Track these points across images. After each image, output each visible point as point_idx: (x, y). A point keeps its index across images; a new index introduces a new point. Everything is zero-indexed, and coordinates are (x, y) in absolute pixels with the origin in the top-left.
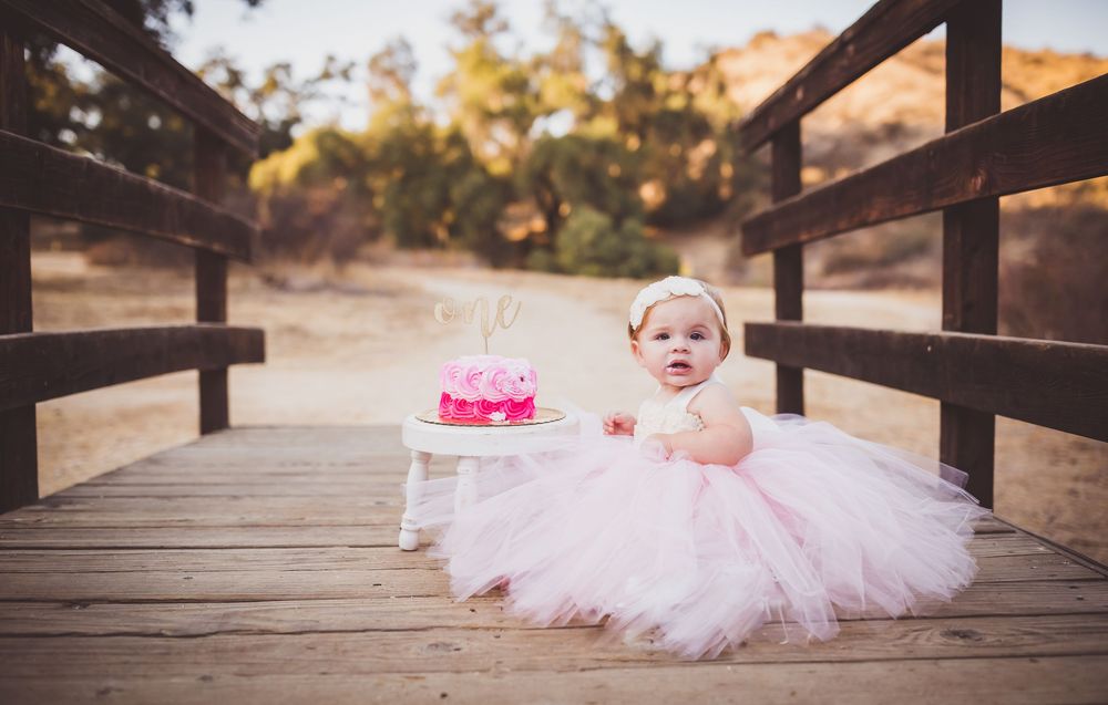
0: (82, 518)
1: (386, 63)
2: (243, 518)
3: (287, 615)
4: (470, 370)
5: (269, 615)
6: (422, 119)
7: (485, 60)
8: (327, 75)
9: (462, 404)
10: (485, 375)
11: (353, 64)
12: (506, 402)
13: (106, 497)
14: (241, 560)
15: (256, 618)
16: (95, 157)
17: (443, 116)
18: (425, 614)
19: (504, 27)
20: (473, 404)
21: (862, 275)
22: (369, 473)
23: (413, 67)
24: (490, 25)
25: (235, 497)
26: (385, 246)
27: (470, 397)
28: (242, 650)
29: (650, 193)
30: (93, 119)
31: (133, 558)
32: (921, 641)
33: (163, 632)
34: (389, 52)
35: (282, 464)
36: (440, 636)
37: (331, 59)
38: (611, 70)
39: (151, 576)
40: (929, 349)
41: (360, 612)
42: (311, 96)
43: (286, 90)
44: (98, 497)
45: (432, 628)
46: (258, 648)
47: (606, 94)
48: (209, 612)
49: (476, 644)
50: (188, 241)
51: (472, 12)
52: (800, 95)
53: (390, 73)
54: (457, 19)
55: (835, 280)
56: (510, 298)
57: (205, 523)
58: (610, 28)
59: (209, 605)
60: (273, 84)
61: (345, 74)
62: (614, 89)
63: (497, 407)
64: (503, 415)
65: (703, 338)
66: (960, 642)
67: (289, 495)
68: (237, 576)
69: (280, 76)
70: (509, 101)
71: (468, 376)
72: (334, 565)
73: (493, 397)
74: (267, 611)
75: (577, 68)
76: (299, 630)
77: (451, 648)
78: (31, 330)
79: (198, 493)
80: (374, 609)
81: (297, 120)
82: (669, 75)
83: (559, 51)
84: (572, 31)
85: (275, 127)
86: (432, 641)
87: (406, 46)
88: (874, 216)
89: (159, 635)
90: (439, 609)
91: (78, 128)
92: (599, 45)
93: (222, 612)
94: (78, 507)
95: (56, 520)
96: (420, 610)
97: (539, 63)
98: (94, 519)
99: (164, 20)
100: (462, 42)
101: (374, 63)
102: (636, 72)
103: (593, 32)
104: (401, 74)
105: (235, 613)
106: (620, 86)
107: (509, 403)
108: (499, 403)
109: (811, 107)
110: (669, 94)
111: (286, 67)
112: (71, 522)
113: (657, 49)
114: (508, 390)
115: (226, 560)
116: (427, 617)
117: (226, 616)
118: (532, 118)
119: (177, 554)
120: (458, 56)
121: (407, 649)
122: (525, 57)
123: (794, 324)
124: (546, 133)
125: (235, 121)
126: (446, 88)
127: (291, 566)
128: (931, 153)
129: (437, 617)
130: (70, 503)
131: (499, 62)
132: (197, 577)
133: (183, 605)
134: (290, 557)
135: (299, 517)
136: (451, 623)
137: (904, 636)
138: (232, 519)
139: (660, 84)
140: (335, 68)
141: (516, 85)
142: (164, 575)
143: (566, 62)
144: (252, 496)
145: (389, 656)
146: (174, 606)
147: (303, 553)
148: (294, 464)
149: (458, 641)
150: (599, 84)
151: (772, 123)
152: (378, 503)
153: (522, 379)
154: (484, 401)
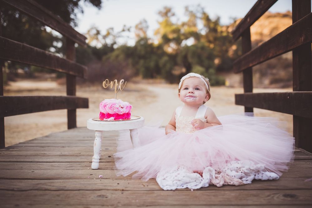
0: (14, 153)
1: (140, 26)
2: (62, 153)
3: (58, 184)
4: (105, 104)
5: (52, 184)
6: (150, 42)
7: (168, 24)
8: (124, 30)
9: (103, 114)
10: (108, 106)
11: (131, 27)
12: (116, 114)
13: (25, 147)
14: (53, 166)
15: (46, 185)
16: (60, 55)
17: (156, 41)
18: (102, 185)
19: (173, 15)
20: (105, 114)
21: (282, 84)
22: (109, 140)
23: (147, 27)
24: (169, 14)
25: (63, 147)
26: (139, 78)
27: (105, 112)
28: (35, 196)
29: (217, 61)
30: (59, 45)
31: (20, 165)
32: (275, 198)
33: (14, 189)
34: (141, 23)
35: (84, 137)
36: (102, 193)
37: (125, 26)
38: (205, 26)
39: (22, 171)
40: (288, 97)
41: (81, 184)
42: (119, 37)
43: (112, 35)
44: (22, 147)
45: (102, 190)
46: (41, 195)
47: (203, 32)
48: (33, 183)
49: (114, 196)
50: (60, 70)
51: (164, 11)
52: (248, 20)
53: (141, 29)
54: (160, 13)
55: (273, 86)
57: (49, 155)
58: (204, 14)
59: (34, 181)
60: (108, 34)
61: (129, 30)
62: (206, 31)
64: (114, 118)
65: (199, 90)
66: (289, 199)
67: (80, 146)
68: (48, 171)
69: (111, 31)
70: (175, 36)
71: (104, 106)
72: (81, 168)
73: (111, 112)
74: (52, 183)
75: (195, 25)
76: (58, 189)
77: (105, 197)
78: (3, 95)
79: (53, 146)
80: (86, 183)
81: (115, 43)
82: (222, 27)
83: (189, 21)
84: (193, 15)
85: (109, 46)
86: (99, 194)
87: (145, 21)
88: (271, 55)
89: (13, 190)
90: (108, 183)
91: (55, 47)
92: (201, 19)
93: (37, 183)
94: (15, 149)
95: (6, 153)
96: (101, 183)
97: (184, 24)
98: (17, 153)
99: (75, 15)
100: (161, 19)
101: (137, 27)
102: (212, 25)
103: (199, 15)
104: (144, 29)
105: (41, 184)
106: (208, 31)
108: (113, 114)
109: (252, 23)
110: (222, 32)
111: (112, 29)
112: (10, 154)
113: (218, 19)
114: (116, 111)
115: (48, 166)
116: (102, 186)
117: (38, 184)
118: (182, 40)
119: (35, 164)
120: (160, 24)
121: (90, 197)
122: (180, 23)
123: (249, 93)
124: (186, 45)
125: (78, 36)
126: (157, 33)
127: (68, 168)
128: (287, 32)
129: (105, 186)
130: (13, 148)
131: (172, 25)
132: (36, 171)
133: (26, 181)
134: (69, 165)
135: (79, 153)
136: (109, 188)
137: (268, 196)
138: (59, 153)
139: (219, 29)
140: (126, 28)
141: (177, 31)
142: (26, 171)
143: (191, 24)
144: (68, 147)
145: (82, 199)
146: (23, 181)
147: (74, 164)
148: (88, 137)
149: (108, 194)
150: (201, 30)
151: (241, 30)
152: (106, 149)
153: (122, 107)
154: (109, 114)
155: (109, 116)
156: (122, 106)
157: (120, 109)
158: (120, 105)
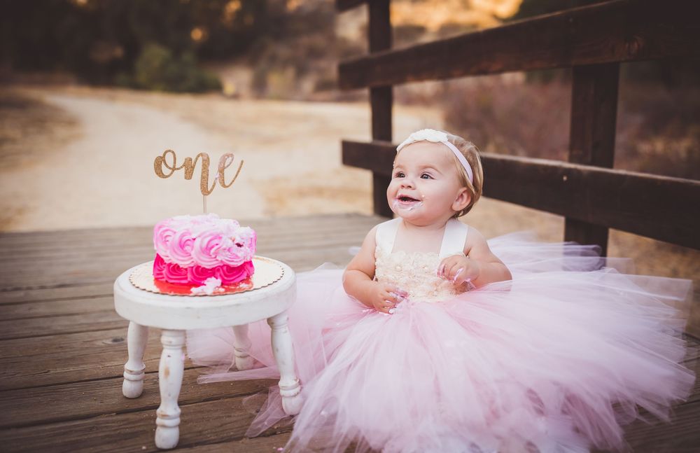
4: (183, 235)
9: (175, 269)
10: (197, 243)
12: (222, 267)
20: (186, 269)
27: (184, 263)
40: (565, 178)
56: (232, 155)
63: (212, 273)
64: (219, 281)
65: (432, 178)
71: (180, 241)
73: (207, 263)
107: (225, 268)
108: (213, 269)
114: (224, 258)
153: (239, 245)
154: (198, 267)
155: (200, 275)
156: (238, 240)
157: (235, 249)
158: (233, 236)
